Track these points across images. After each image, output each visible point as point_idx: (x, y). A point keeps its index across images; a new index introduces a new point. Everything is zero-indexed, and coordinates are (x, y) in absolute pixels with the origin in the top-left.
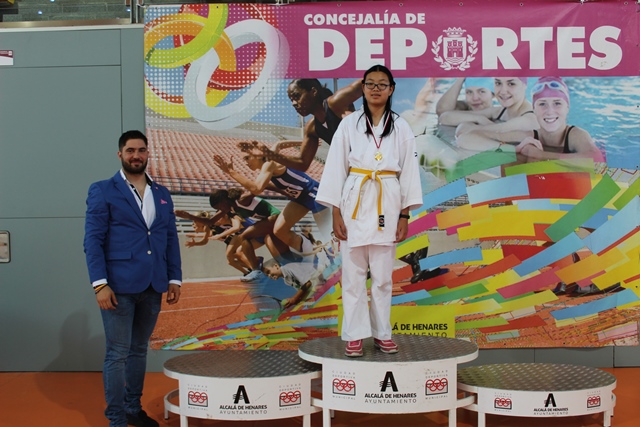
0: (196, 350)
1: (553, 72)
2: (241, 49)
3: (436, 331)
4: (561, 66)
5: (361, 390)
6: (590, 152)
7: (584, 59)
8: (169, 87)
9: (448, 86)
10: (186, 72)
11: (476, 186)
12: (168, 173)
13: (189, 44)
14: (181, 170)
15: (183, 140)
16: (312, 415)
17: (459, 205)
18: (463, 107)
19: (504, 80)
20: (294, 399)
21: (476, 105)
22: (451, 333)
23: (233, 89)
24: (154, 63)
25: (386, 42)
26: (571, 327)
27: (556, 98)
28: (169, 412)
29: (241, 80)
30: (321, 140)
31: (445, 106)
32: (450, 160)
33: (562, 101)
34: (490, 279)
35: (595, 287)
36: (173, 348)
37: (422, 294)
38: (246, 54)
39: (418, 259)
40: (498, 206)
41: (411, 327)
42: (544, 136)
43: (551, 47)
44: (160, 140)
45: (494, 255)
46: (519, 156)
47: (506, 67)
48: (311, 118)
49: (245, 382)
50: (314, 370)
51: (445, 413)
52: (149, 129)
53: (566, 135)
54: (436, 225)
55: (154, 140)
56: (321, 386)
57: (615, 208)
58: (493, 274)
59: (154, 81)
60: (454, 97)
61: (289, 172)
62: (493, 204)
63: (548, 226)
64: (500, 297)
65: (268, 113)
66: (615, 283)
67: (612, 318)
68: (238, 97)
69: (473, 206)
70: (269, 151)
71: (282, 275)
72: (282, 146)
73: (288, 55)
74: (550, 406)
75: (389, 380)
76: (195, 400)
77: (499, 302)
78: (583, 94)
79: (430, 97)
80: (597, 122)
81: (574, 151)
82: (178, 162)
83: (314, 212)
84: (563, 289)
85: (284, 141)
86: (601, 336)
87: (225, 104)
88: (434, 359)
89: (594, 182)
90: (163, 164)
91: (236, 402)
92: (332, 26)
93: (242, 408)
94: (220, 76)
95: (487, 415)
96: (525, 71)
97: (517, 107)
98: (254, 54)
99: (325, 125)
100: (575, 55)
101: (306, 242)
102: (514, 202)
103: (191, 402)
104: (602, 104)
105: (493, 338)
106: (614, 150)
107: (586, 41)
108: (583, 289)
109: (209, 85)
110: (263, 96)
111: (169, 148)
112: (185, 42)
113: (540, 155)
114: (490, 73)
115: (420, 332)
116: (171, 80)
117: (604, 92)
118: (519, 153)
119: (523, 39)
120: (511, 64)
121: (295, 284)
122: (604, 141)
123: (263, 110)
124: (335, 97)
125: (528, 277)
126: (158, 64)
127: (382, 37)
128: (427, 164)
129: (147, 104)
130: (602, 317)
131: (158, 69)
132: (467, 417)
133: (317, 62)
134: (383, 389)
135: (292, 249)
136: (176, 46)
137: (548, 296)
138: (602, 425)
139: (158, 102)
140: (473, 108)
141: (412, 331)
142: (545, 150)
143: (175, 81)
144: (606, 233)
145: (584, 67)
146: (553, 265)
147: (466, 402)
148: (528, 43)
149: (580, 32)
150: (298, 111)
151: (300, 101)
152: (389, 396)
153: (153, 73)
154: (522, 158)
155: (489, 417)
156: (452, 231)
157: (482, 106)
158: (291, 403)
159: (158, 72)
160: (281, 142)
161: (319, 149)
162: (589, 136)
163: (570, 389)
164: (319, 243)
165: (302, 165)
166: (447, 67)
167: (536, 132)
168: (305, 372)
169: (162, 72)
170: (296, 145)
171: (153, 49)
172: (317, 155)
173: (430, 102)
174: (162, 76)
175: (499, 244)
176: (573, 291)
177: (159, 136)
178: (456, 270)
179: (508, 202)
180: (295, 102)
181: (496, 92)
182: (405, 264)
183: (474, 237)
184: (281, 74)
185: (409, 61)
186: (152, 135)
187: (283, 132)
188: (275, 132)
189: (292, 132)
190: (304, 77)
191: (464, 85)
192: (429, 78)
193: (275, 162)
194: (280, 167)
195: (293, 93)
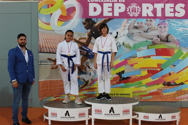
0: (53, 101)
1: (164, 17)
2: (68, 9)
3: (127, 96)
4: (166, 16)
5: (103, 113)
6: (175, 42)
7: (173, 13)
8: (46, 20)
9: (132, 21)
10: (51, 15)
11: (139, 52)
12: (45, 46)
13: (52, 7)
14: (49, 46)
15: (50, 36)
16: (88, 120)
17: (134, 58)
18: (136, 28)
19: (149, 19)
20: (83, 115)
21: (140, 27)
22: (131, 96)
23: (67, 21)
24: (41, 13)
25: (113, 7)
26: (168, 95)
27: (164, 25)
28: (45, 119)
29: (68, 18)
30: (92, 37)
31: (130, 27)
32: (131, 44)
33: (166, 26)
34: (143, 80)
35: (176, 83)
36: (46, 100)
37: (123, 84)
38: (70, 10)
39: (122, 74)
40: (146, 58)
41: (119, 95)
42: (161, 37)
43: (163, 10)
44: (43, 36)
45: (145, 73)
46: (153, 43)
47: (149, 16)
48: (89, 30)
49: (69, 110)
50: (89, 107)
51: (129, 120)
52: (39, 33)
53: (167, 37)
54: (127, 63)
55: (41, 36)
56: (91, 112)
57: (182, 59)
58: (144, 79)
59: (41, 18)
60: (133, 25)
61: (82, 47)
62: (145, 57)
63: (161, 64)
64: (146, 86)
65: (76, 29)
66: (182, 82)
67: (181, 93)
68: (67, 24)
69: (139, 58)
70: (76, 40)
71: (80, 78)
72: (80, 39)
73: (83, 11)
74: (160, 118)
75: (112, 110)
76: (53, 115)
77: (146, 87)
78: (173, 24)
79: (126, 24)
80: (177, 33)
81: (170, 42)
82: (48, 43)
83: (90, 59)
84: (166, 84)
85: (81, 37)
86: (177, 98)
87: (63, 26)
88: (126, 103)
89: (176, 51)
90: (44, 44)
91: (66, 116)
92: (96, 2)
93: (67, 117)
94: (62, 17)
95: (141, 121)
96: (155, 17)
97: (152, 28)
98: (72, 10)
99: (94, 33)
100: (171, 12)
101: (87, 68)
102: (151, 57)
103: (52, 116)
104: (179, 27)
105: (144, 98)
106: (182, 41)
107: (174, 8)
108: (172, 84)
109: (58, 20)
110: (75, 24)
111: (46, 39)
112: (51, 7)
113: (159, 43)
114: (144, 17)
115: (122, 96)
116: (46, 18)
117: (179, 24)
118: (153, 42)
119: (154, 7)
120: (151, 15)
121: (84, 81)
122: (179, 39)
123: (75, 28)
124: (97, 24)
125: (155, 80)
126: (42, 13)
127: (112, 6)
128: (125, 45)
129: (39, 25)
130: (177, 92)
131: (42, 14)
132: (135, 121)
133: (92, 13)
134: (110, 112)
135: (83, 70)
136: (48, 8)
137: (161, 86)
138: (176, 124)
139: (42, 25)
140: (139, 28)
141: (119, 96)
142: (161, 41)
143: (48, 18)
144: (179, 67)
145: (173, 16)
146: (163, 76)
147: (135, 117)
148: (156, 8)
149: (172, 5)
150: (86, 28)
151: (86, 25)
152: (112, 114)
153: (41, 16)
154: (154, 44)
155: (142, 121)
156: (132, 65)
157: (142, 28)
158: (82, 116)
159: (42, 16)
161: (92, 40)
162: (175, 37)
163: (166, 113)
164: (91, 68)
165: (86, 45)
166: (131, 15)
167: (158, 36)
168: (87, 107)
169: (44, 16)
170: (85, 38)
171: (41, 8)
172: (91, 42)
173: (126, 26)
174: (44, 17)
175: (146, 70)
176: (169, 84)
177: (43, 35)
178: (133, 77)
179: (149, 57)
180: (84, 25)
181: (146, 23)
182: (117, 75)
183: (139, 67)
184: (80, 17)
185: (120, 13)
186: (41, 35)
187: (81, 34)
188: (78, 34)
189: (84, 34)
190: (88, 18)
191: (136, 21)
192: (126, 19)
193: (78, 44)
194: (80, 45)
195: (84, 23)
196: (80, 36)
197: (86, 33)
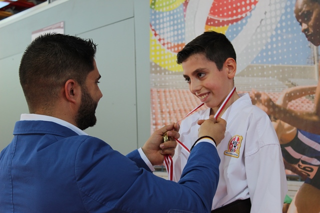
8: (172, 34)
10: (185, 10)
23: (232, 22)
24: (159, 7)
44: (167, 102)
52: (155, 90)
55: (160, 103)
59: (159, 29)
61: (303, 138)
68: (237, 32)
70: (275, 106)
72: (290, 97)
85: (293, 89)
94: (218, 7)
109: (207, 24)
110: (266, 25)
111: (175, 112)
123: (266, 45)
126: (163, 7)
129: (153, 59)
131: (163, 13)
139: (165, 55)
143: (177, 24)
150: (310, 38)
151: (311, 23)
153: (159, 19)
159: (163, 17)
160: (289, 90)
165: (317, 124)
170: (308, 92)
174: (167, 22)
177: (166, 97)
180: (305, 26)
186: (159, 97)
187: (292, 74)
188: (281, 76)
189: (303, 73)
193: (282, 122)
194: (289, 129)
195: (302, 12)
196: (290, 83)
197: (313, 64)
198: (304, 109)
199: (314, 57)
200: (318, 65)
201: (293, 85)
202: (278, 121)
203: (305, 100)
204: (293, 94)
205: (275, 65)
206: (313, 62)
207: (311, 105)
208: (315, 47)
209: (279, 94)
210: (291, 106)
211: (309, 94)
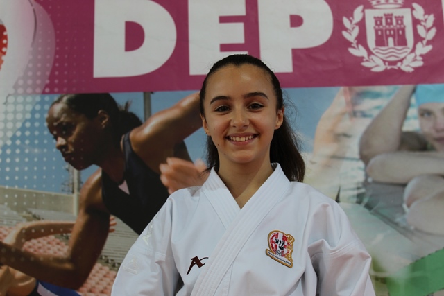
9: (382, 102)
25: (250, 21)
30: (114, 220)
31: (377, 143)
48: (94, 174)
60: (395, 125)
61: (43, 291)
70: (1, 245)
72: (28, 234)
73: (51, 48)
85: (34, 223)
99: (124, 187)
124: (147, 130)
127: (241, 11)
133: (111, 60)
140: (437, 145)
150: (68, 158)
151: (72, 139)
160: (27, 224)
166: (377, 64)
170: (60, 230)
173: (346, 135)
180: (61, 141)
184: (34, 86)
185: (298, 55)
187: (34, 203)
188: (15, 204)
189: (53, 203)
190: (84, 90)
191: (413, 100)
192: (342, 89)
193: (11, 269)
194: (22, 280)
195: (59, 122)
196: (30, 215)
197: (71, 193)
198: (51, 252)
199: (73, 184)
200: (78, 195)
201: (35, 217)
202: (5, 268)
203: (53, 240)
204: (33, 231)
205: (7, 187)
206: (71, 190)
207: (63, 247)
208: (76, 171)
209: (10, 228)
210: (30, 247)
211: (62, 234)
